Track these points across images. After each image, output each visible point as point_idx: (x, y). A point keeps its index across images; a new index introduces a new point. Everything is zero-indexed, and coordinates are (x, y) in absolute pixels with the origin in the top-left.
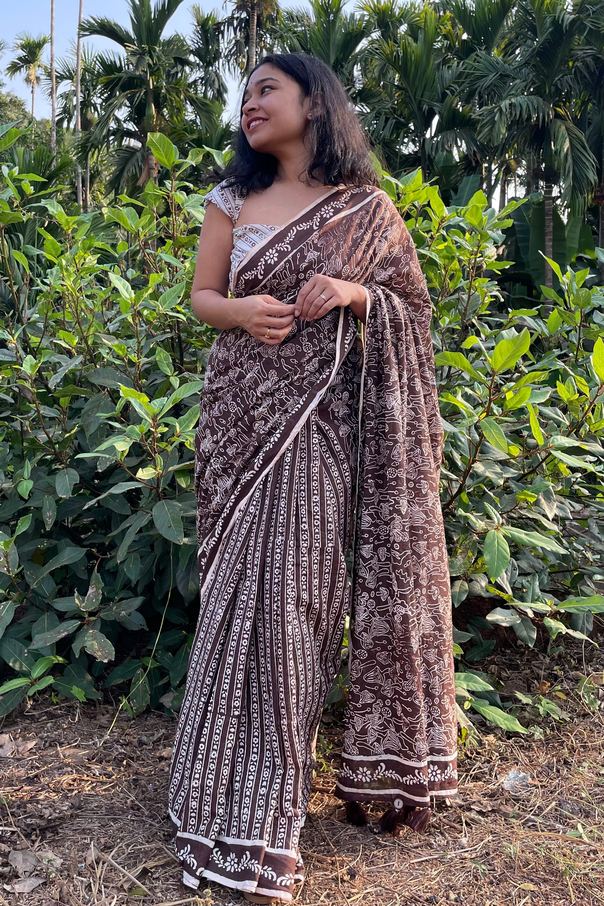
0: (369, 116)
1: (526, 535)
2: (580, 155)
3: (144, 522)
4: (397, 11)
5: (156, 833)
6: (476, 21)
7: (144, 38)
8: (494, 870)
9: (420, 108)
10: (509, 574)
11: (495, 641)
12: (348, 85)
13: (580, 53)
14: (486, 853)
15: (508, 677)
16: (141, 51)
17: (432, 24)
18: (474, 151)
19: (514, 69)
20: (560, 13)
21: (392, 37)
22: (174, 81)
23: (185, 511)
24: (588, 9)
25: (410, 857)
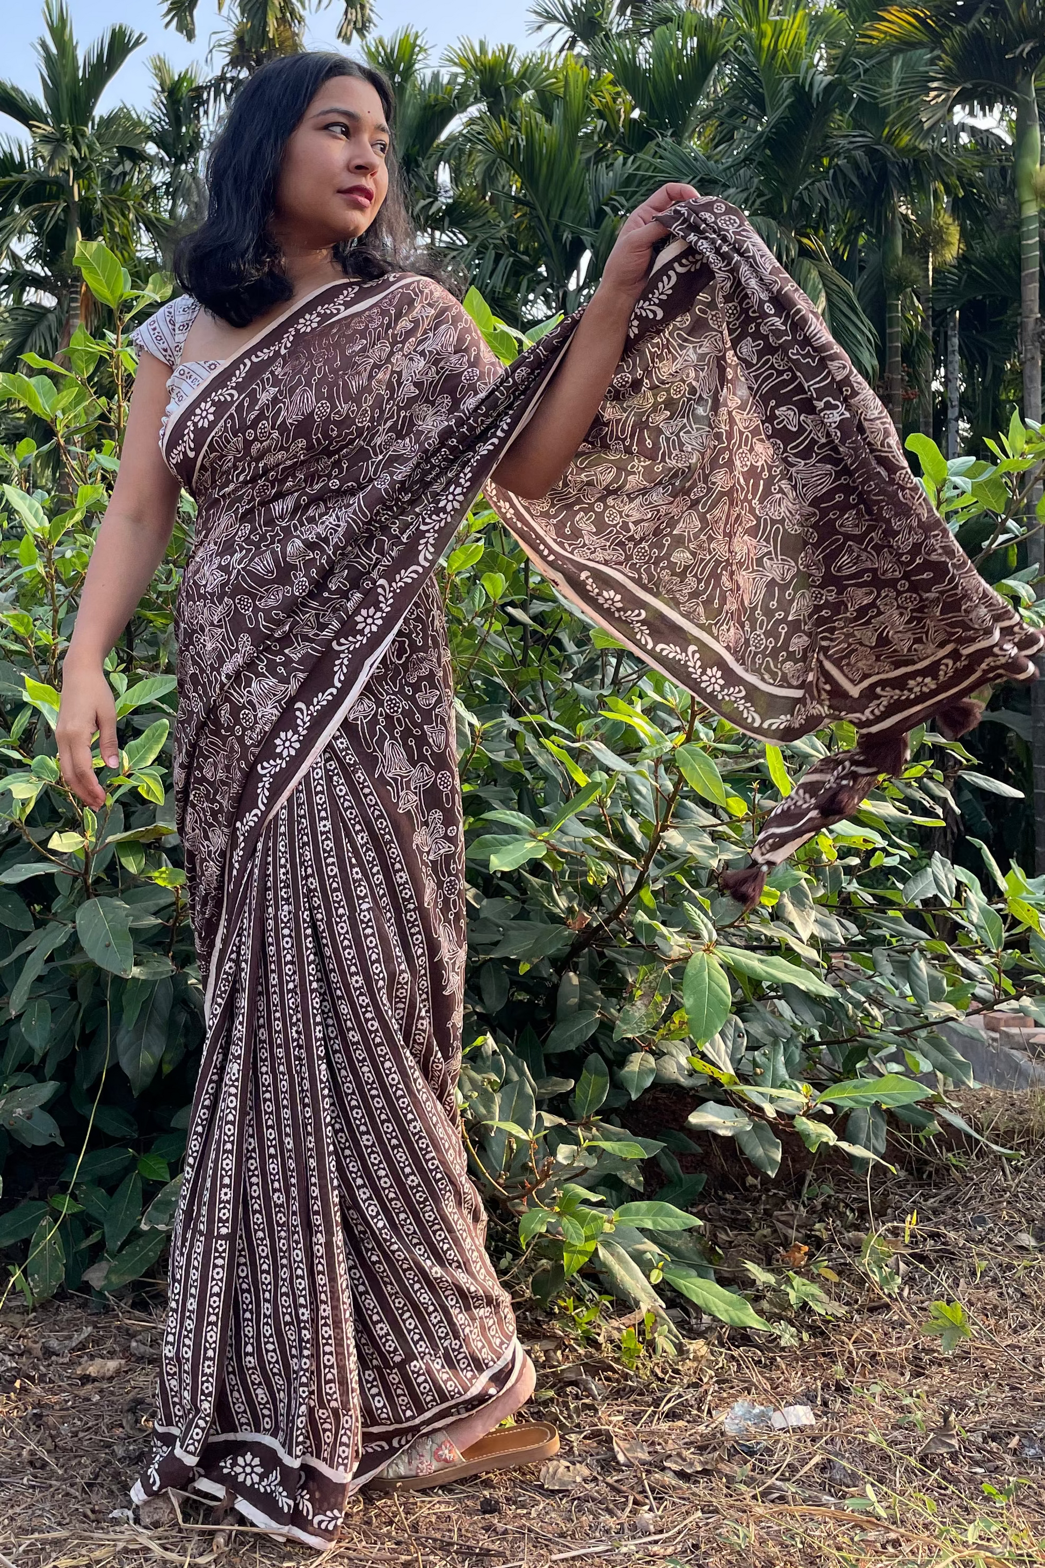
0: (467, 251)
1: (762, 961)
2: (845, 320)
3: (60, 939)
4: (516, 68)
6: (655, 87)
7: (65, 113)
9: (557, 238)
10: (730, 1044)
11: (705, 1176)
12: (429, 197)
13: (842, 142)
14: (693, 1545)
15: (731, 1242)
16: (58, 135)
17: (576, 92)
19: (725, 170)
20: (807, 72)
21: (507, 114)
22: (119, 187)
23: (137, 918)
24: (855, 66)
25: (551, 1552)
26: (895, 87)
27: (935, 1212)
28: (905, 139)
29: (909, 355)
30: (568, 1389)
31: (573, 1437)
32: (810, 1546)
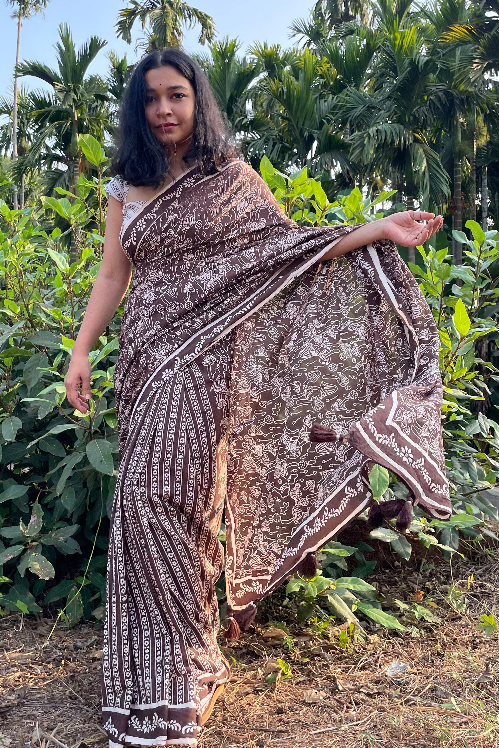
0: (260, 142)
2: (435, 172)
3: (78, 460)
4: (281, 55)
5: (92, 717)
6: (346, 63)
7: (70, 78)
8: (381, 739)
9: (302, 135)
11: (376, 562)
12: (242, 116)
13: (433, 88)
14: (374, 726)
15: (388, 591)
16: (67, 89)
17: (310, 66)
18: (348, 170)
19: (379, 102)
20: (416, 56)
21: (278, 77)
22: (95, 113)
23: (114, 449)
24: (439, 53)
25: (309, 730)
26: (457, 62)
27: (481, 576)
28: (462, 87)
29: (465, 188)
30: (316, 658)
31: (318, 679)
32: (427, 725)
